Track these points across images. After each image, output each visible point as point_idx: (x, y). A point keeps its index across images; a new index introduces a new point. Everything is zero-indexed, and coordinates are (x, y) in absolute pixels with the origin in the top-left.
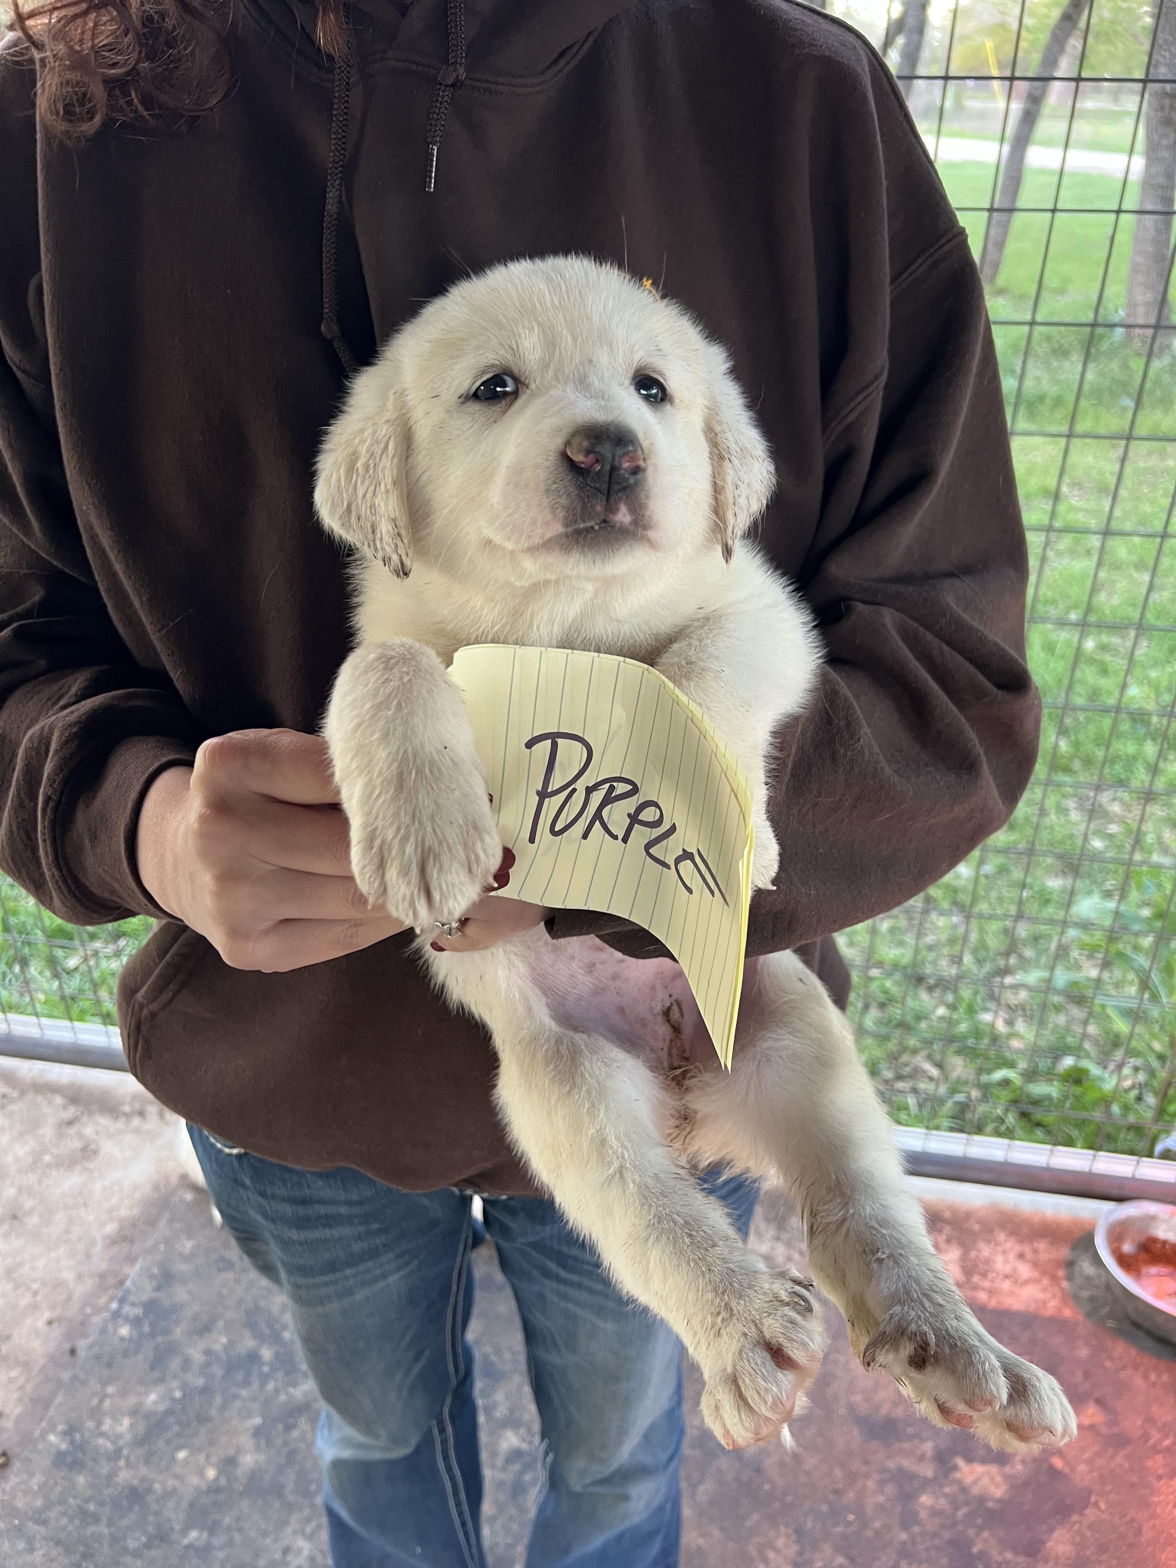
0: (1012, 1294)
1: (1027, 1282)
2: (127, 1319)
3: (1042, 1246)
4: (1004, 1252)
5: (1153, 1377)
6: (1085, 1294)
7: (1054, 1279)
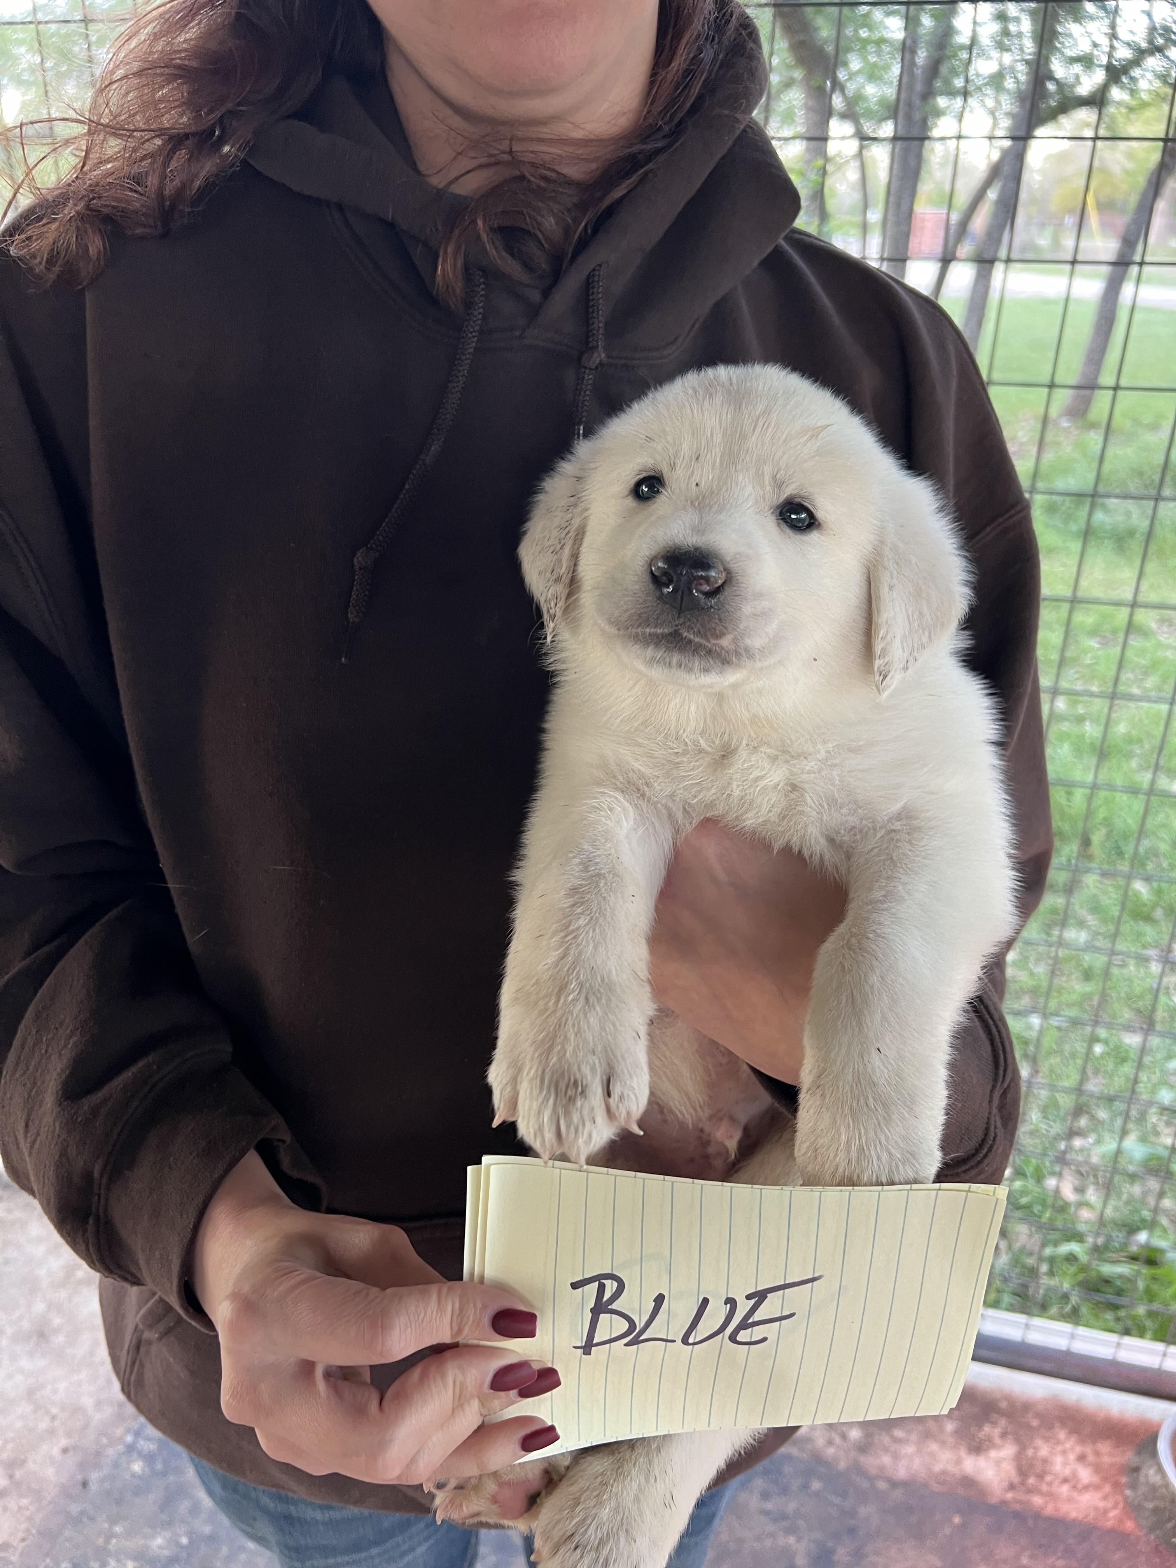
0: (1070, 1500)
1: (1086, 1488)
2: (141, 1455)
3: (1105, 1447)
4: (1064, 1452)
6: (1149, 1505)
7: (1116, 1485)
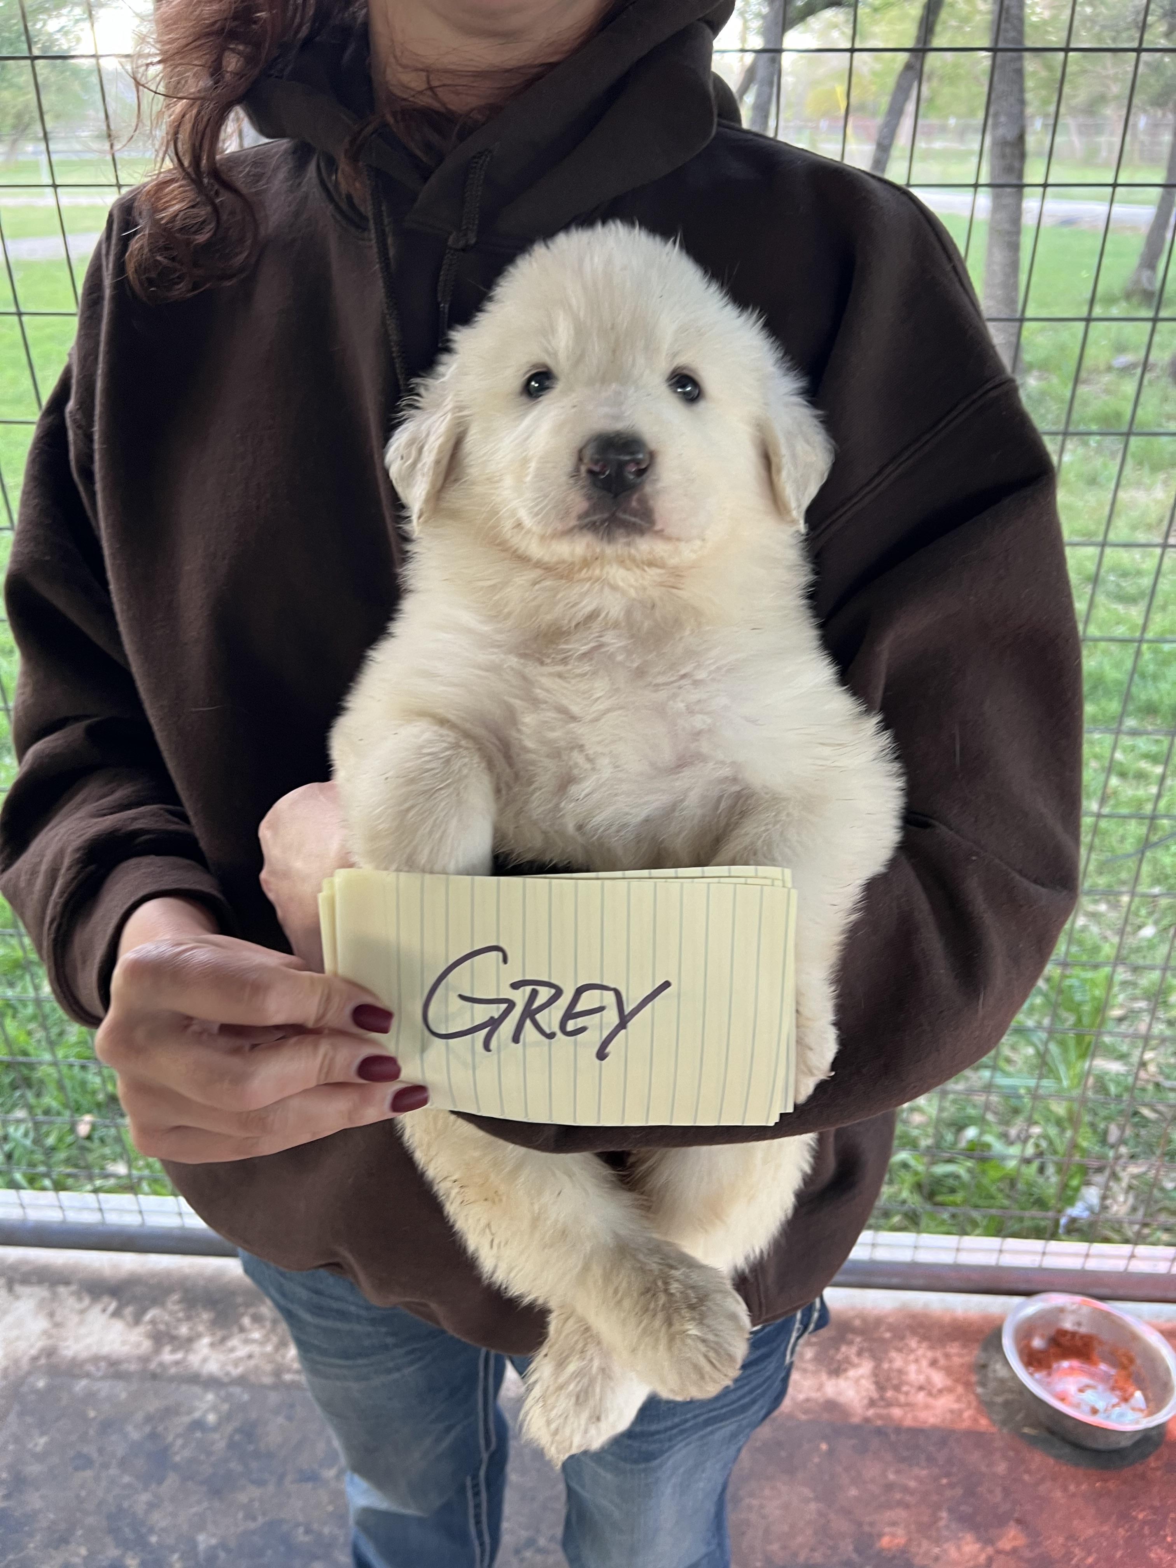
0: (927, 1407)
1: (940, 1391)
3: (954, 1349)
4: (917, 1361)
5: (1072, 1488)
6: (999, 1399)
7: (968, 1385)
